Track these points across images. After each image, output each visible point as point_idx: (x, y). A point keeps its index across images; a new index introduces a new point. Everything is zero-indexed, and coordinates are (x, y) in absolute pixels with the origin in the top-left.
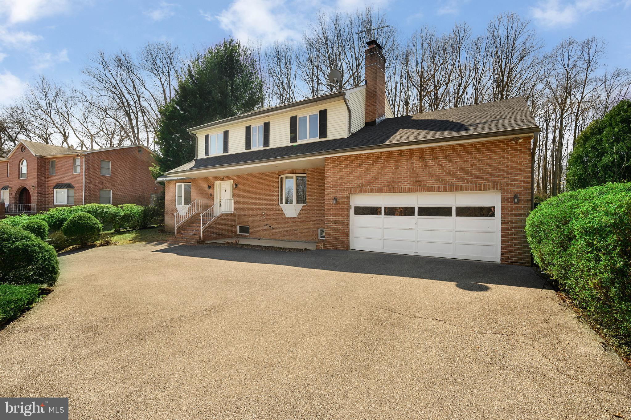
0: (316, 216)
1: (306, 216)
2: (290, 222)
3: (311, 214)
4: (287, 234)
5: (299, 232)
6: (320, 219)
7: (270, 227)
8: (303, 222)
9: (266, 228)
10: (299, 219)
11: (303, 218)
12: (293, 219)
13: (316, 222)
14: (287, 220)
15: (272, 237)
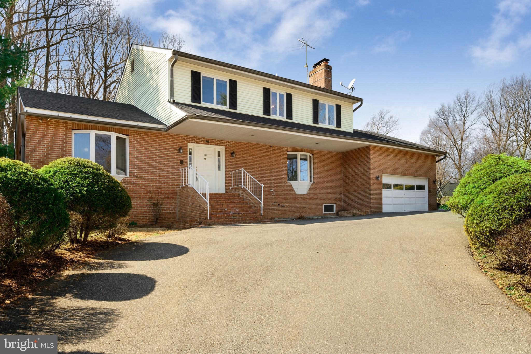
0: (322, 193)
1: (314, 193)
2: (300, 199)
3: (318, 191)
4: (297, 211)
5: (309, 209)
6: (325, 196)
7: (279, 205)
8: (312, 199)
9: (274, 207)
10: (308, 196)
11: (312, 195)
12: (302, 196)
13: (322, 198)
14: (296, 197)
15: (281, 216)
